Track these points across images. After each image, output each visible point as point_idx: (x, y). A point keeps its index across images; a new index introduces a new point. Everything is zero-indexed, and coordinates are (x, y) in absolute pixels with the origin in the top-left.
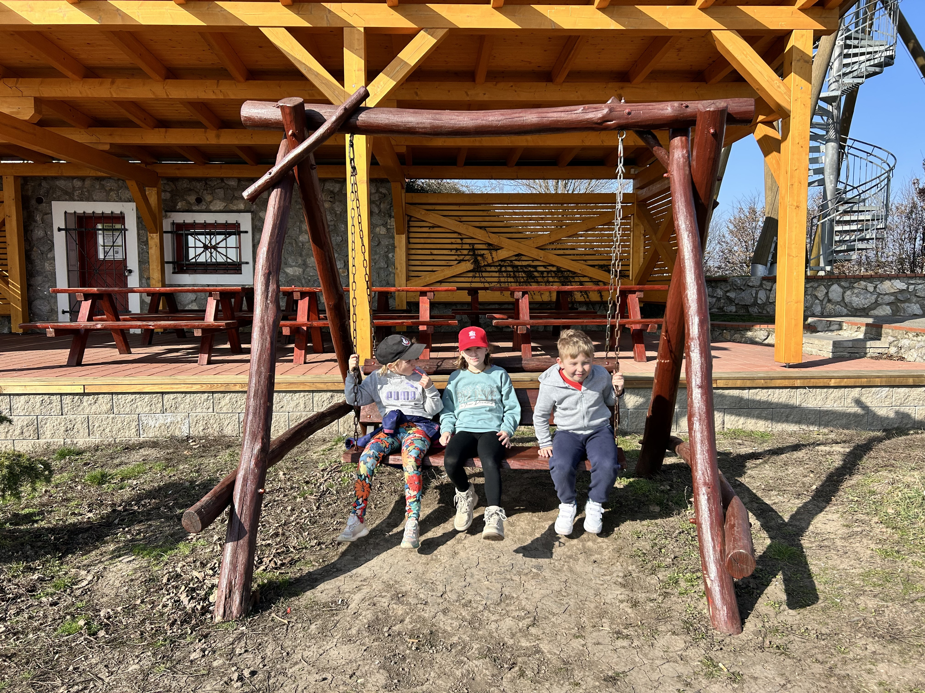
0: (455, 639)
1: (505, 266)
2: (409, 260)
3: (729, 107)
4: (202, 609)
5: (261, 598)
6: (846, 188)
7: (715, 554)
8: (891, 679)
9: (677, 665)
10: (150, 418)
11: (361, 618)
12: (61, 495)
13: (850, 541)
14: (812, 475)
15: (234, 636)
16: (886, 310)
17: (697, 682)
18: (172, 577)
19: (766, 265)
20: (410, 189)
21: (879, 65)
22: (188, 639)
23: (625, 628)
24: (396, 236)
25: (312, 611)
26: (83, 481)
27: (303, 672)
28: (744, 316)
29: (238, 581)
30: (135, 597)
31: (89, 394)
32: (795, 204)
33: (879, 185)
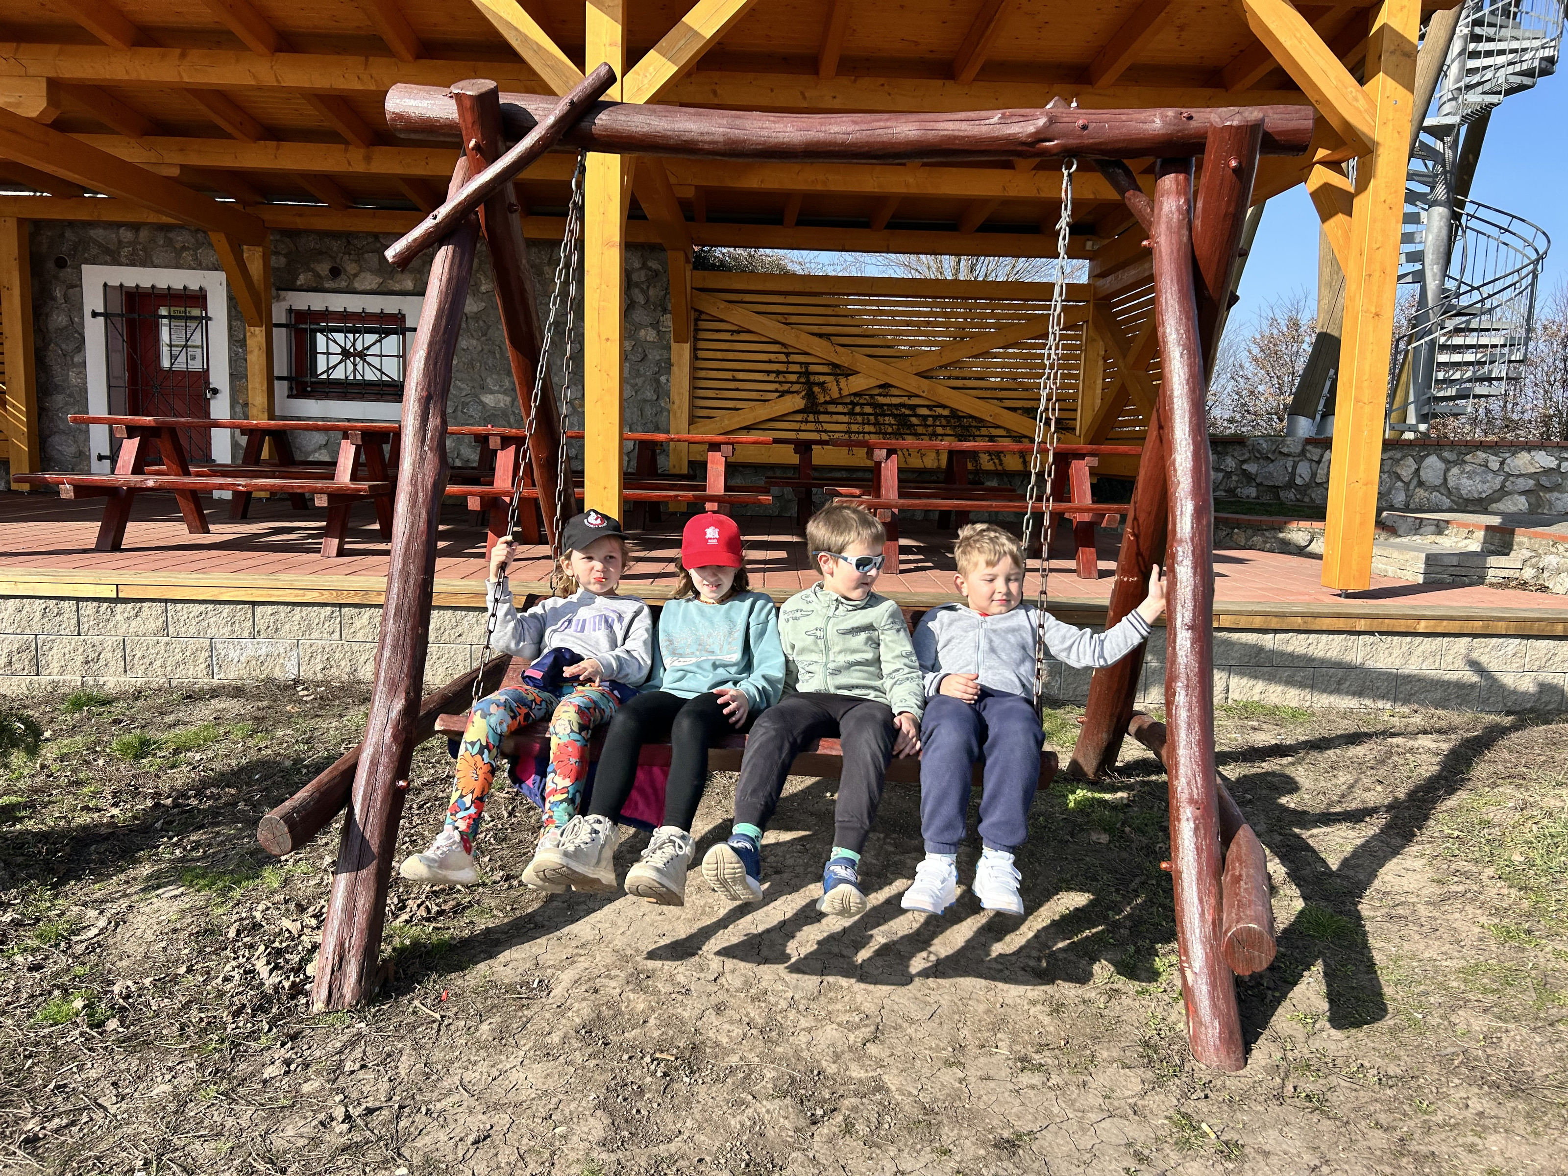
0: (734, 1060)
1: (862, 405)
2: (695, 388)
3: (1267, 120)
4: (291, 988)
5: (396, 973)
6: (1459, 288)
7: (1203, 926)
8: (1511, 1164)
9: (1127, 1123)
10: (231, 646)
11: (570, 1014)
12: (69, 773)
13: (1443, 909)
14: (1379, 788)
15: (345, 1038)
16: (1521, 503)
17: (1160, 1156)
18: (245, 929)
19: (1314, 419)
20: (702, 263)
21: (1530, 73)
22: (263, 1040)
23: (1036, 1052)
24: (674, 346)
25: (486, 999)
26: (108, 750)
27: (460, 1109)
28: (1270, 505)
29: (356, 942)
30: (177, 961)
31: (126, 601)
32: (1373, 310)
33: (1518, 285)
